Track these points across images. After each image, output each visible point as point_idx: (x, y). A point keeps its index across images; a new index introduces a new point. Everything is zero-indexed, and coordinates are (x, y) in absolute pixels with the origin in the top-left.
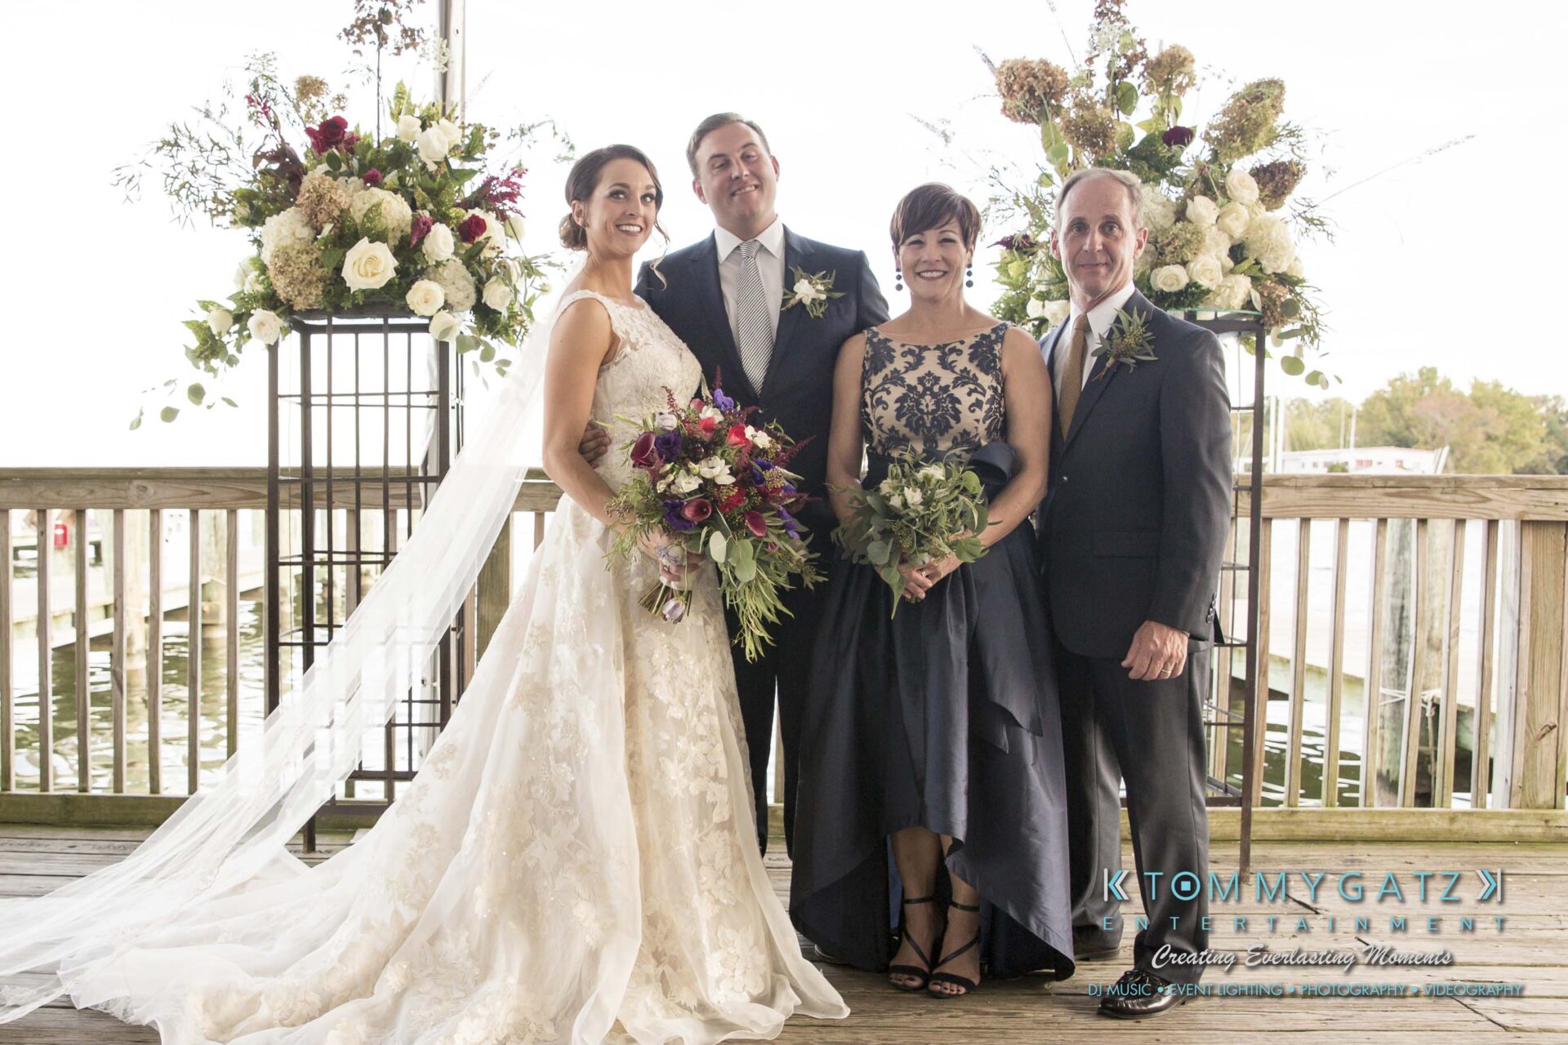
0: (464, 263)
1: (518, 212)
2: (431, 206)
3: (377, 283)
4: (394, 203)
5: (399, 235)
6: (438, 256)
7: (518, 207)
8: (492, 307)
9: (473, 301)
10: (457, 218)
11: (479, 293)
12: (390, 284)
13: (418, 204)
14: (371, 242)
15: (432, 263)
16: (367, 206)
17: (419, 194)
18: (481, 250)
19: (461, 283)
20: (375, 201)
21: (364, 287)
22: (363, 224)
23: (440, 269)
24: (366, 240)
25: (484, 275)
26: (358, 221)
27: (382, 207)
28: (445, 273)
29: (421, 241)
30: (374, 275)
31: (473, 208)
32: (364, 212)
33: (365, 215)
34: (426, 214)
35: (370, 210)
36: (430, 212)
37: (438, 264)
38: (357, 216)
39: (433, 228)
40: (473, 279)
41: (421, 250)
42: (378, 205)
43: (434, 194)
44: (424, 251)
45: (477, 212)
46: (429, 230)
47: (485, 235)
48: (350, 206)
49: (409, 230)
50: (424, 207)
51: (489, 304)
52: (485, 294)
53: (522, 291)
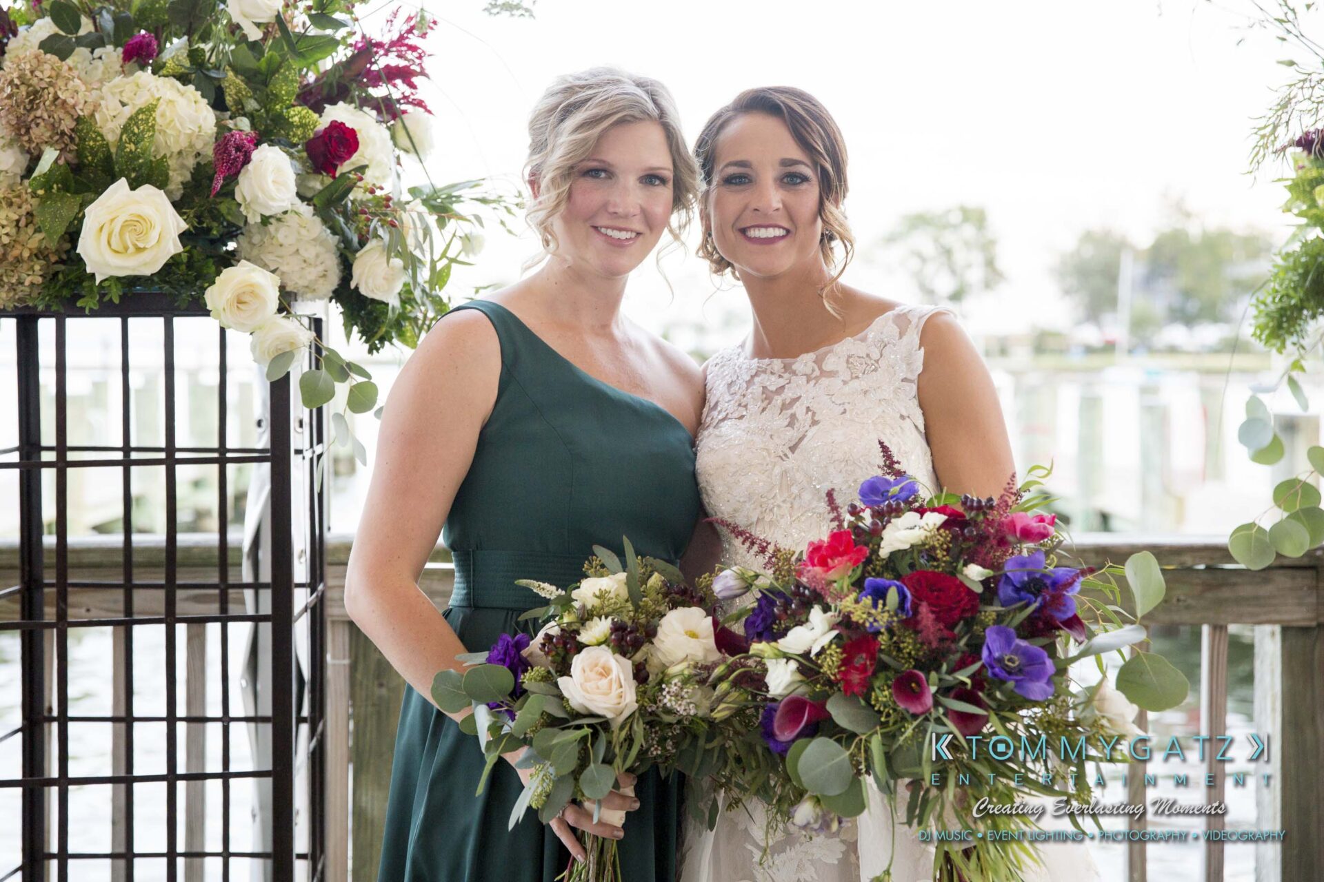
0: (318, 212)
1: (420, 104)
2: (252, 105)
3: (148, 264)
4: (181, 103)
5: (191, 162)
6: (267, 207)
7: (419, 95)
8: (370, 295)
9: (334, 281)
10: (303, 126)
11: (346, 267)
12: (172, 265)
13: (229, 100)
14: (133, 188)
15: (254, 219)
16: (128, 112)
17: (233, 83)
18: (349, 190)
19: (310, 252)
20: (141, 102)
21: (122, 273)
22: (121, 145)
23: (271, 228)
24: (122, 183)
25: (355, 239)
26: (111, 138)
27: (157, 114)
28: (282, 234)
29: (232, 178)
30: (139, 250)
31: (333, 102)
32: (122, 121)
33: (126, 129)
34: (244, 124)
35: (133, 119)
36: (251, 116)
37: (265, 220)
38: (110, 125)
39: (256, 155)
40: (333, 240)
41: (231, 194)
42: (149, 110)
43: (259, 80)
44: (238, 198)
45: (340, 113)
46: (247, 160)
47: (356, 159)
48: (97, 107)
49: (209, 152)
50: (240, 111)
51: (363, 291)
52: (356, 270)
53: (427, 260)
